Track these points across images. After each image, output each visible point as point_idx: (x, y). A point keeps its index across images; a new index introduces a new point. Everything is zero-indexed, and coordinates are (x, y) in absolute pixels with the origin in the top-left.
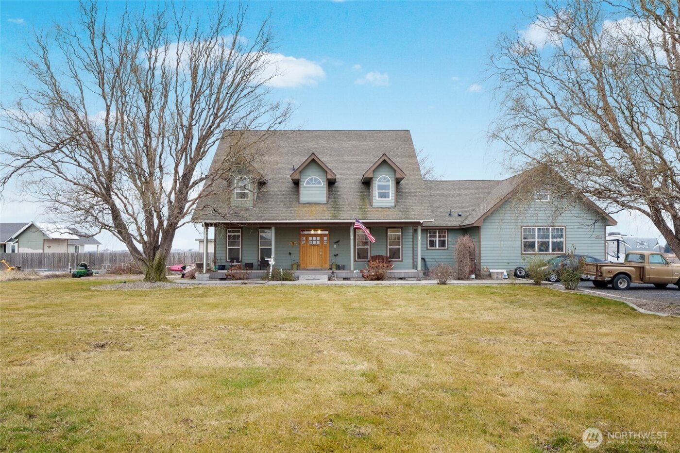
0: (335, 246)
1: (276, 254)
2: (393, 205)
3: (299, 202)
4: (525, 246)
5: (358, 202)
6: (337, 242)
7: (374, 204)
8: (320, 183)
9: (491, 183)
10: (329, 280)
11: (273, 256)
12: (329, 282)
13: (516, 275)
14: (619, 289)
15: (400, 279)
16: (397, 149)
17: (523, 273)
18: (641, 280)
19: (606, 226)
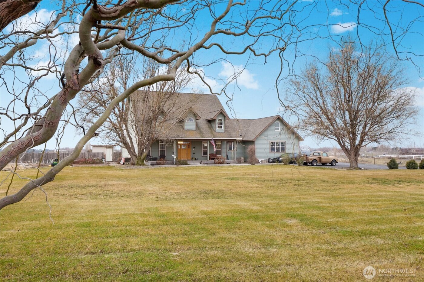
0: (193, 149)
1: (176, 153)
2: (224, 131)
3: (184, 129)
4: (271, 150)
5: (208, 129)
6: (194, 148)
7: (216, 131)
8: (193, 121)
9: (249, 120)
10: (200, 164)
11: (175, 154)
12: (201, 165)
13: (269, 162)
14: (314, 166)
15: (228, 164)
16: (215, 104)
17: (271, 161)
18: (320, 162)
19: (299, 141)
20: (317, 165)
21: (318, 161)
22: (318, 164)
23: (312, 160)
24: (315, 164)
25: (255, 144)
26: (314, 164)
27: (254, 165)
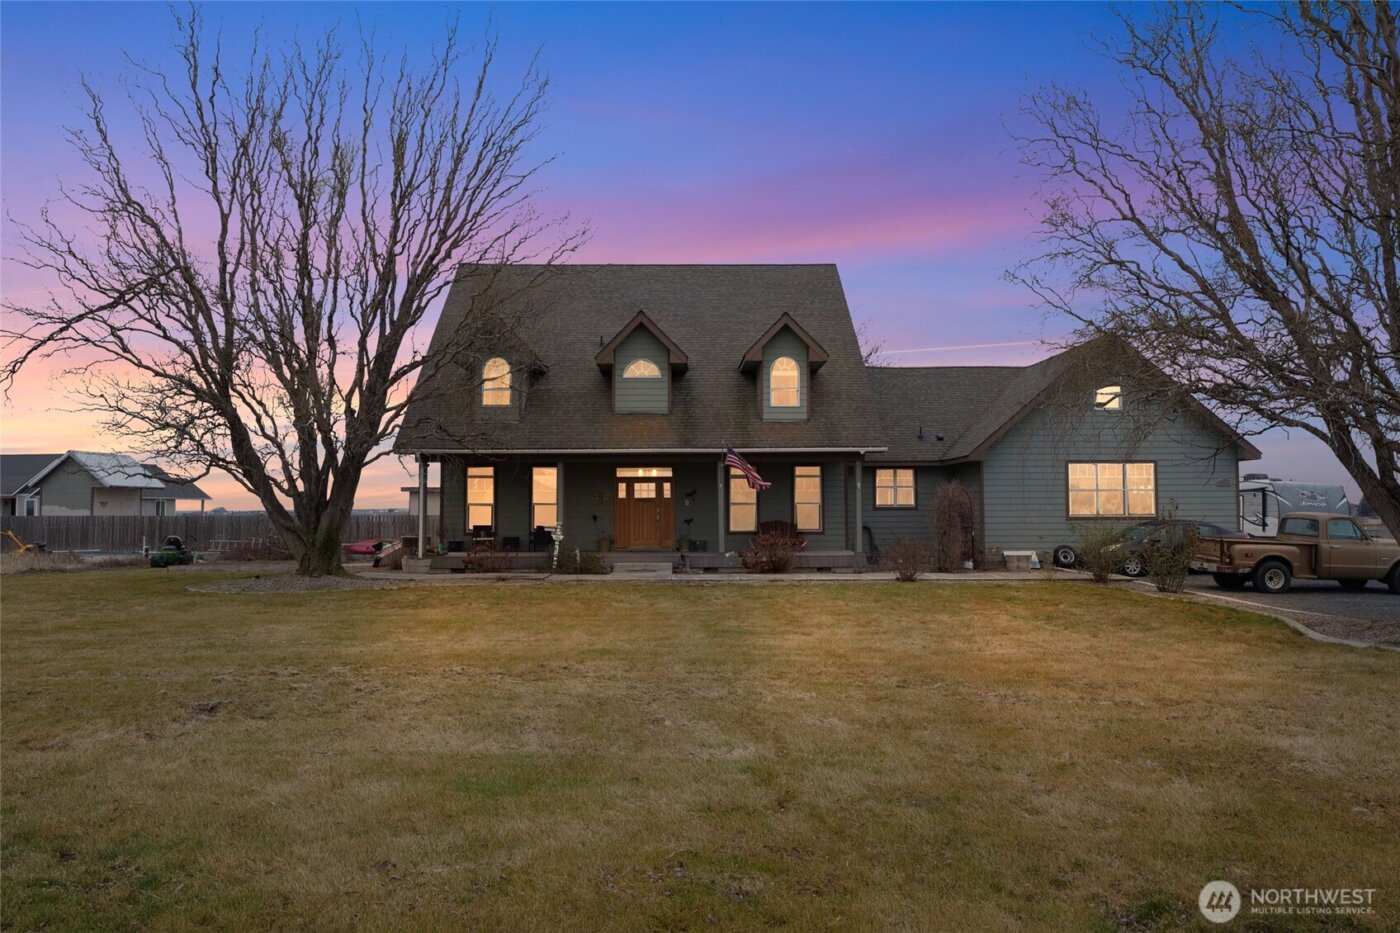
0: (688, 502)
1: (566, 518)
2: (805, 417)
3: (612, 411)
4: (1074, 503)
5: (733, 411)
6: (690, 495)
7: (765, 416)
9: (1004, 371)
10: (674, 572)
12: (676, 577)
13: (1056, 562)
14: (1269, 591)
15: (821, 570)
16: (812, 302)
17: (1071, 559)
18: (1314, 571)
19: (1238, 460)
20: (1288, 590)
21: (1296, 564)
22: (1294, 582)
23: (1253, 563)
24: (1276, 584)
25: (986, 476)
26: (1270, 585)
27: (910, 579)
